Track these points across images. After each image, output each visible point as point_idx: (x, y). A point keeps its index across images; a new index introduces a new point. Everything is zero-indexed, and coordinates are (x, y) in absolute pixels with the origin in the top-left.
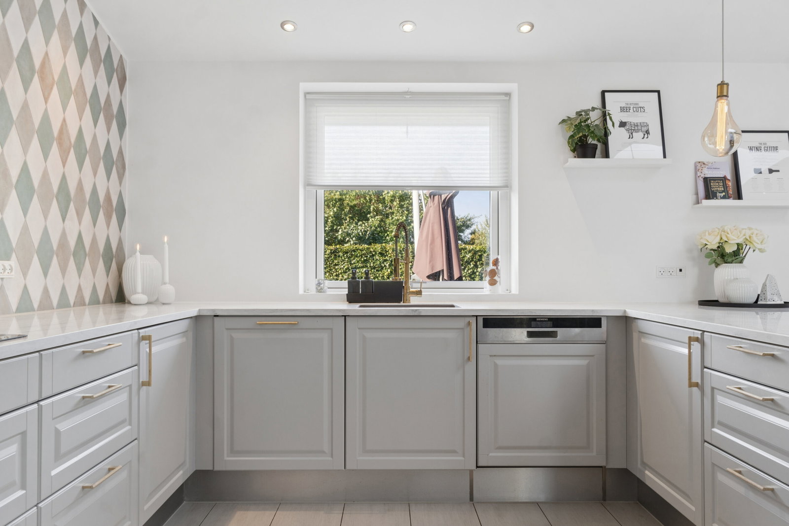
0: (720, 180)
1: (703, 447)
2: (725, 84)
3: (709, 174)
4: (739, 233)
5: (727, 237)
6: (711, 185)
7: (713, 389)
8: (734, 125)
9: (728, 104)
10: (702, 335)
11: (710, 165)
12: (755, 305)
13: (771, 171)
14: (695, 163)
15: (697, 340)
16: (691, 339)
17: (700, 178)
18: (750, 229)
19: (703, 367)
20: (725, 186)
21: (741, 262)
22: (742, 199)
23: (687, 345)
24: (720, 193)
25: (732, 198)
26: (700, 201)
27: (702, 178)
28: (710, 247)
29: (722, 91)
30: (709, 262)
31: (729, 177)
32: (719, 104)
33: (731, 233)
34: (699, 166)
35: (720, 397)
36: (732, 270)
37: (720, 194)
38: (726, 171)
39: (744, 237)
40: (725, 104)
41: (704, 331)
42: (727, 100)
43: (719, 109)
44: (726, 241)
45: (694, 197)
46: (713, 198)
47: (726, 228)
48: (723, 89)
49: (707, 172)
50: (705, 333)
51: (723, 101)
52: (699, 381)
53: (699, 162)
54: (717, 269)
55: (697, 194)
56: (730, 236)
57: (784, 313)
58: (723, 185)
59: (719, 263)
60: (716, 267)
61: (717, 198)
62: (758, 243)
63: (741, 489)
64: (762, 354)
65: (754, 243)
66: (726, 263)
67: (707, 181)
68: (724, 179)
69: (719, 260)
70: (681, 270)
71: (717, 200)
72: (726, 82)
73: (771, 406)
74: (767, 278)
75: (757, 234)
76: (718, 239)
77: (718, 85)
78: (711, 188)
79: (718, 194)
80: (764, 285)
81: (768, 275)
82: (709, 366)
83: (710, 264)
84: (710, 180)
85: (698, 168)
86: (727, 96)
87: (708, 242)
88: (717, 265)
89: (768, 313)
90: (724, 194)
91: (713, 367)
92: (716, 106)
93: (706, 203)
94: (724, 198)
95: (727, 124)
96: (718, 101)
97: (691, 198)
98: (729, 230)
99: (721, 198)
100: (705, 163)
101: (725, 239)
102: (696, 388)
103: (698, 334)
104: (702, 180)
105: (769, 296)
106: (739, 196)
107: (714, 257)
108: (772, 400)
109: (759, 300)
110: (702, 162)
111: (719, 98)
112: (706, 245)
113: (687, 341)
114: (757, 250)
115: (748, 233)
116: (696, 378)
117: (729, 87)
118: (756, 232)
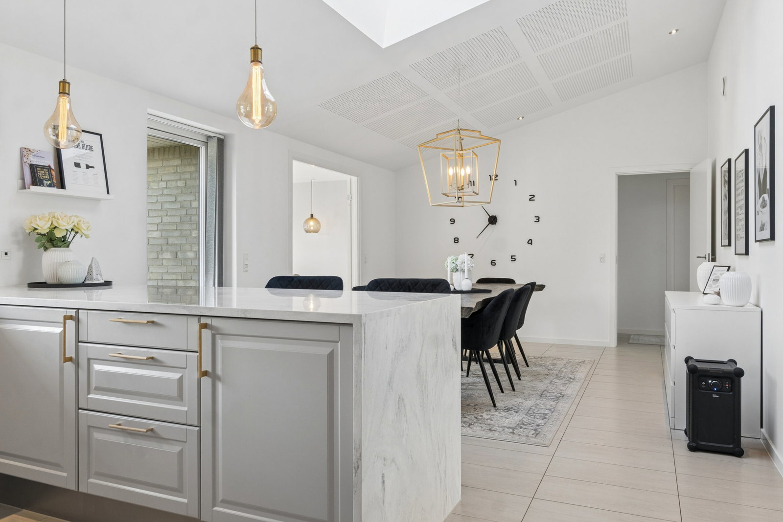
0: (46, 169)
1: (77, 415)
2: (67, 83)
3: (36, 161)
4: (69, 220)
5: (57, 222)
6: (37, 173)
7: (89, 360)
8: (75, 121)
9: (70, 102)
10: (77, 313)
11: (36, 152)
12: (83, 285)
13: (88, 167)
14: (21, 149)
15: (71, 318)
16: (66, 318)
17: (27, 164)
18: (77, 217)
19: (77, 342)
20: (50, 174)
21: (68, 246)
22: (65, 189)
23: (62, 325)
24: (46, 180)
25: (56, 187)
26: (26, 187)
27: (28, 164)
28: (40, 231)
29: (64, 88)
30: (39, 246)
31: (53, 167)
32: (61, 100)
33: (62, 220)
34: (24, 152)
35: (96, 365)
36: (61, 253)
37: (46, 182)
38: (49, 161)
39: (73, 224)
40: (67, 101)
41: (79, 309)
42: (68, 97)
43: (61, 103)
44: (56, 227)
45: (20, 182)
46: (40, 185)
47: (56, 215)
48: (65, 87)
49: (32, 159)
50: (80, 311)
51: (65, 98)
52: (73, 356)
53: (25, 148)
54: (45, 252)
55: (23, 179)
56: (60, 222)
57: (104, 290)
58: (49, 174)
59: (47, 247)
60: (45, 251)
61: (44, 186)
62: (85, 230)
63: (119, 439)
64: (146, 322)
65: (82, 230)
66: (55, 247)
67: (33, 167)
68: (49, 168)
69: (48, 245)
70: (6, 254)
71: (44, 187)
72: (68, 81)
73: (151, 363)
74: (92, 261)
75: (84, 221)
76: (49, 225)
77: (60, 82)
78: (38, 175)
79: (45, 182)
80: (90, 267)
81: (93, 258)
82: (85, 340)
83: (39, 247)
84: (36, 167)
85: (24, 153)
86: (68, 94)
87: (38, 226)
88: (46, 249)
89: (94, 291)
90: (50, 182)
91: (89, 340)
92: (58, 102)
93: (34, 188)
94: (50, 186)
95: (68, 119)
96: (60, 96)
97: (16, 182)
98: (59, 217)
99: (47, 186)
100: (31, 150)
101: (55, 224)
102: (70, 362)
103: (72, 313)
104: (28, 166)
105: (95, 276)
106: (62, 186)
107: (43, 241)
108: (152, 358)
109: (87, 280)
110: (28, 149)
111: (61, 94)
112: (36, 229)
113: (62, 320)
114: (83, 236)
115: (76, 220)
116: (70, 353)
117: (71, 86)
118: (82, 220)
